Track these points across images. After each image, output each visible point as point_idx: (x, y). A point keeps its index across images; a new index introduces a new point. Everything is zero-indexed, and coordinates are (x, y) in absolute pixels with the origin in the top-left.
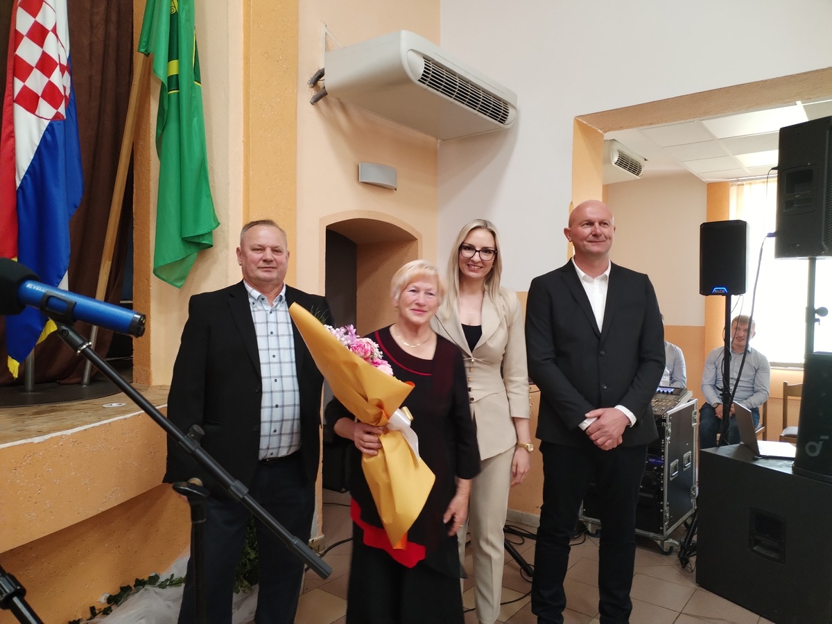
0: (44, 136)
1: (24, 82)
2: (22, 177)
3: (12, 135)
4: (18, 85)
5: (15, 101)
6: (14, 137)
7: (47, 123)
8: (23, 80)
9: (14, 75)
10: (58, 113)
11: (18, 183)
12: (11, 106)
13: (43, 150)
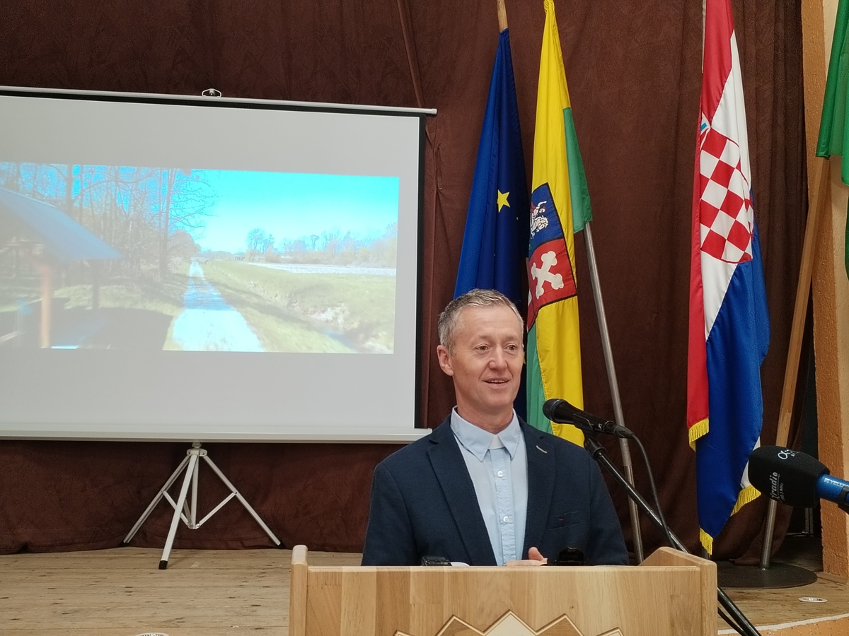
0: (732, 282)
1: (710, 227)
2: (711, 329)
4: (705, 231)
5: (701, 249)
8: (709, 225)
10: (745, 254)
11: (707, 336)
12: (699, 254)
13: (732, 297)
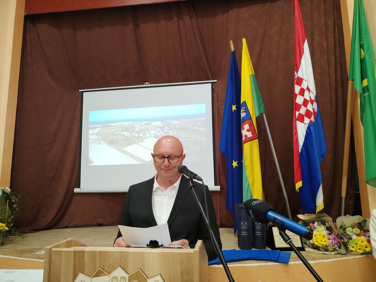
0: (307, 131)
1: (299, 112)
2: (301, 148)
3: (296, 133)
4: (297, 113)
5: (296, 120)
6: (297, 134)
7: (307, 125)
8: (299, 111)
9: (296, 110)
10: (311, 120)
11: (300, 151)
12: (296, 122)
